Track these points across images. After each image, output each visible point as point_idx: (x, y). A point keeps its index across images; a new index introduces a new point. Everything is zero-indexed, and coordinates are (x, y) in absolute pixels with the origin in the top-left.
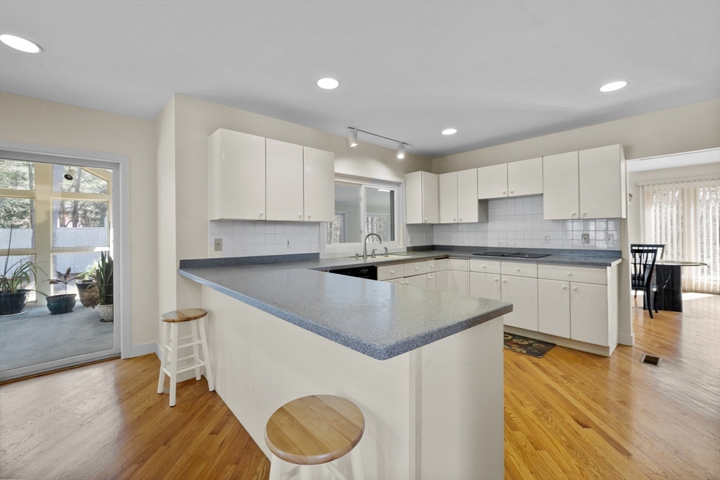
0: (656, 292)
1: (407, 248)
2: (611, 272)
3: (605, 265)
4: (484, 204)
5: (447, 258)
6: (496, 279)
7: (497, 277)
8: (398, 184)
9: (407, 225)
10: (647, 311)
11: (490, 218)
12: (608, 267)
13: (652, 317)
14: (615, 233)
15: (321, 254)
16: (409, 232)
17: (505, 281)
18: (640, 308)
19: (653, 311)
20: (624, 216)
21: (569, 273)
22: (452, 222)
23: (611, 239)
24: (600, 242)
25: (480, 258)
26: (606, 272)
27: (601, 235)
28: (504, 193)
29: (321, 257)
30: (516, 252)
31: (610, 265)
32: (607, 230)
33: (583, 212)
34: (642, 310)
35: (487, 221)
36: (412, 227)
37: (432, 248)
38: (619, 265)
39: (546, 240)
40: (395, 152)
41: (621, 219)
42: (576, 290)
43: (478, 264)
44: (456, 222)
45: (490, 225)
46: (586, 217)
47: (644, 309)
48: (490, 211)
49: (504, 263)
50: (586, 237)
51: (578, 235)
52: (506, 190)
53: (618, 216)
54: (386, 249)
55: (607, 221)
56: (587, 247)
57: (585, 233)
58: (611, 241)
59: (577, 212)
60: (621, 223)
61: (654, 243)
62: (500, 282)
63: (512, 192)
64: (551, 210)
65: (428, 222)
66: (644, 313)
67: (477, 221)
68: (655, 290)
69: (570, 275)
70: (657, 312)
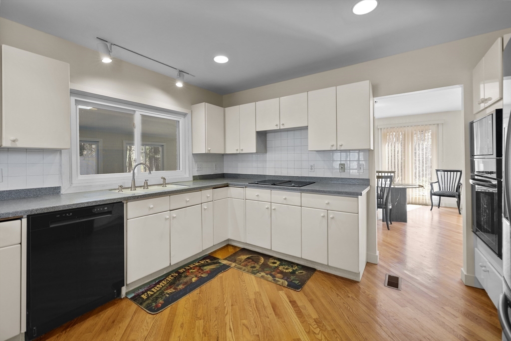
0: (391, 209)
1: (194, 177)
2: (362, 199)
3: (357, 194)
4: (262, 136)
5: (227, 186)
6: (267, 207)
7: (268, 205)
8: (185, 115)
9: (194, 155)
10: (385, 223)
11: (268, 149)
12: (359, 196)
13: (389, 229)
14: (364, 163)
15: (62, 188)
16: (196, 162)
17: (274, 209)
18: (380, 220)
19: (389, 223)
20: (372, 148)
21: (326, 202)
22: (235, 152)
23: (362, 168)
24: (354, 172)
25: (254, 187)
26: (358, 201)
27: (354, 165)
28: (277, 125)
29: (63, 191)
30: (288, 180)
31: (361, 195)
32: (359, 160)
33: (339, 144)
34: (382, 222)
35: (265, 151)
36: (197, 156)
37: (223, 176)
38: (368, 193)
39: (312, 169)
40: (174, 80)
41: (369, 150)
42: (333, 218)
43: (253, 192)
44: (238, 152)
45: (269, 156)
46: (342, 148)
47: (383, 221)
48: (268, 142)
49: (274, 192)
50: (342, 167)
51: (336, 165)
52: (278, 123)
53: (367, 147)
54: (164, 179)
55: (359, 152)
56: (344, 175)
57: (342, 162)
58: (362, 171)
59: (335, 144)
60: (369, 153)
61: (387, 170)
62: (271, 210)
63: (283, 125)
64: (314, 142)
65: (211, 152)
66: (383, 225)
67: (255, 152)
68: (390, 207)
69: (328, 204)
70: (391, 224)
